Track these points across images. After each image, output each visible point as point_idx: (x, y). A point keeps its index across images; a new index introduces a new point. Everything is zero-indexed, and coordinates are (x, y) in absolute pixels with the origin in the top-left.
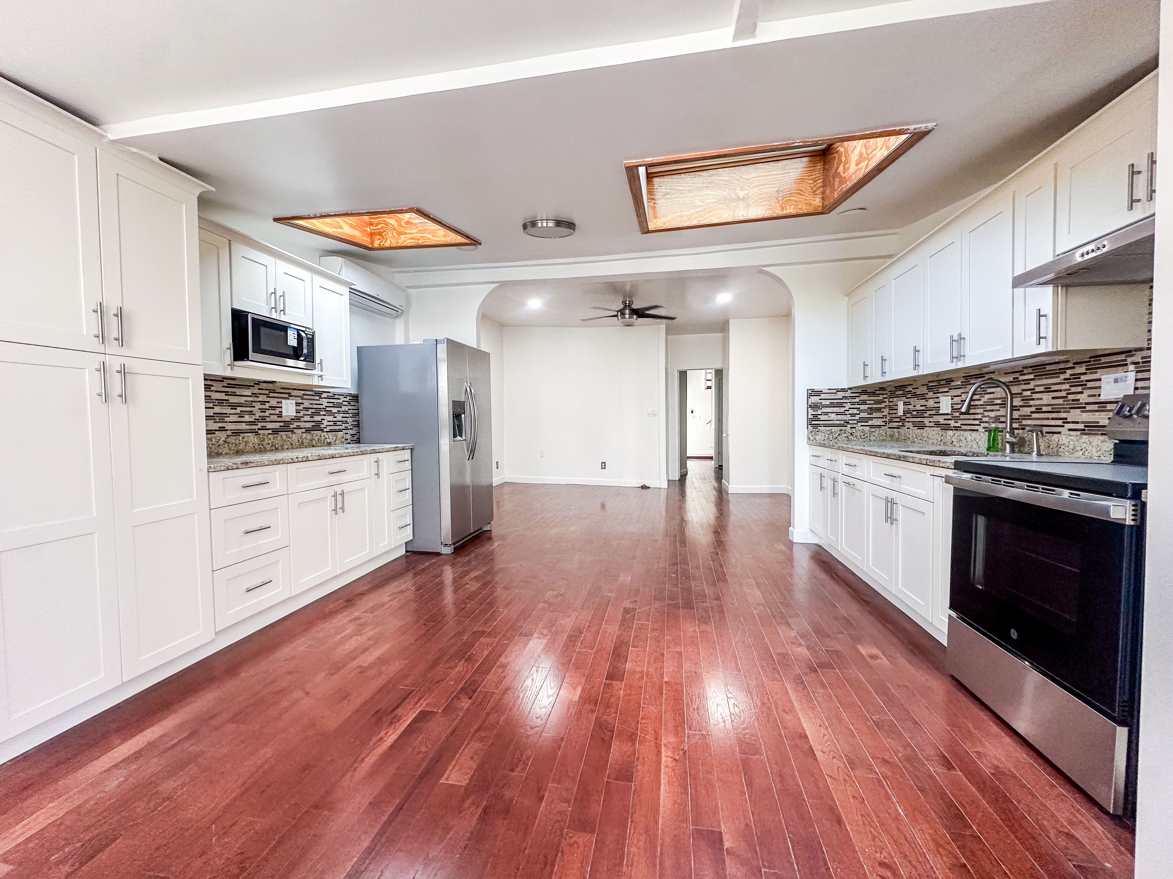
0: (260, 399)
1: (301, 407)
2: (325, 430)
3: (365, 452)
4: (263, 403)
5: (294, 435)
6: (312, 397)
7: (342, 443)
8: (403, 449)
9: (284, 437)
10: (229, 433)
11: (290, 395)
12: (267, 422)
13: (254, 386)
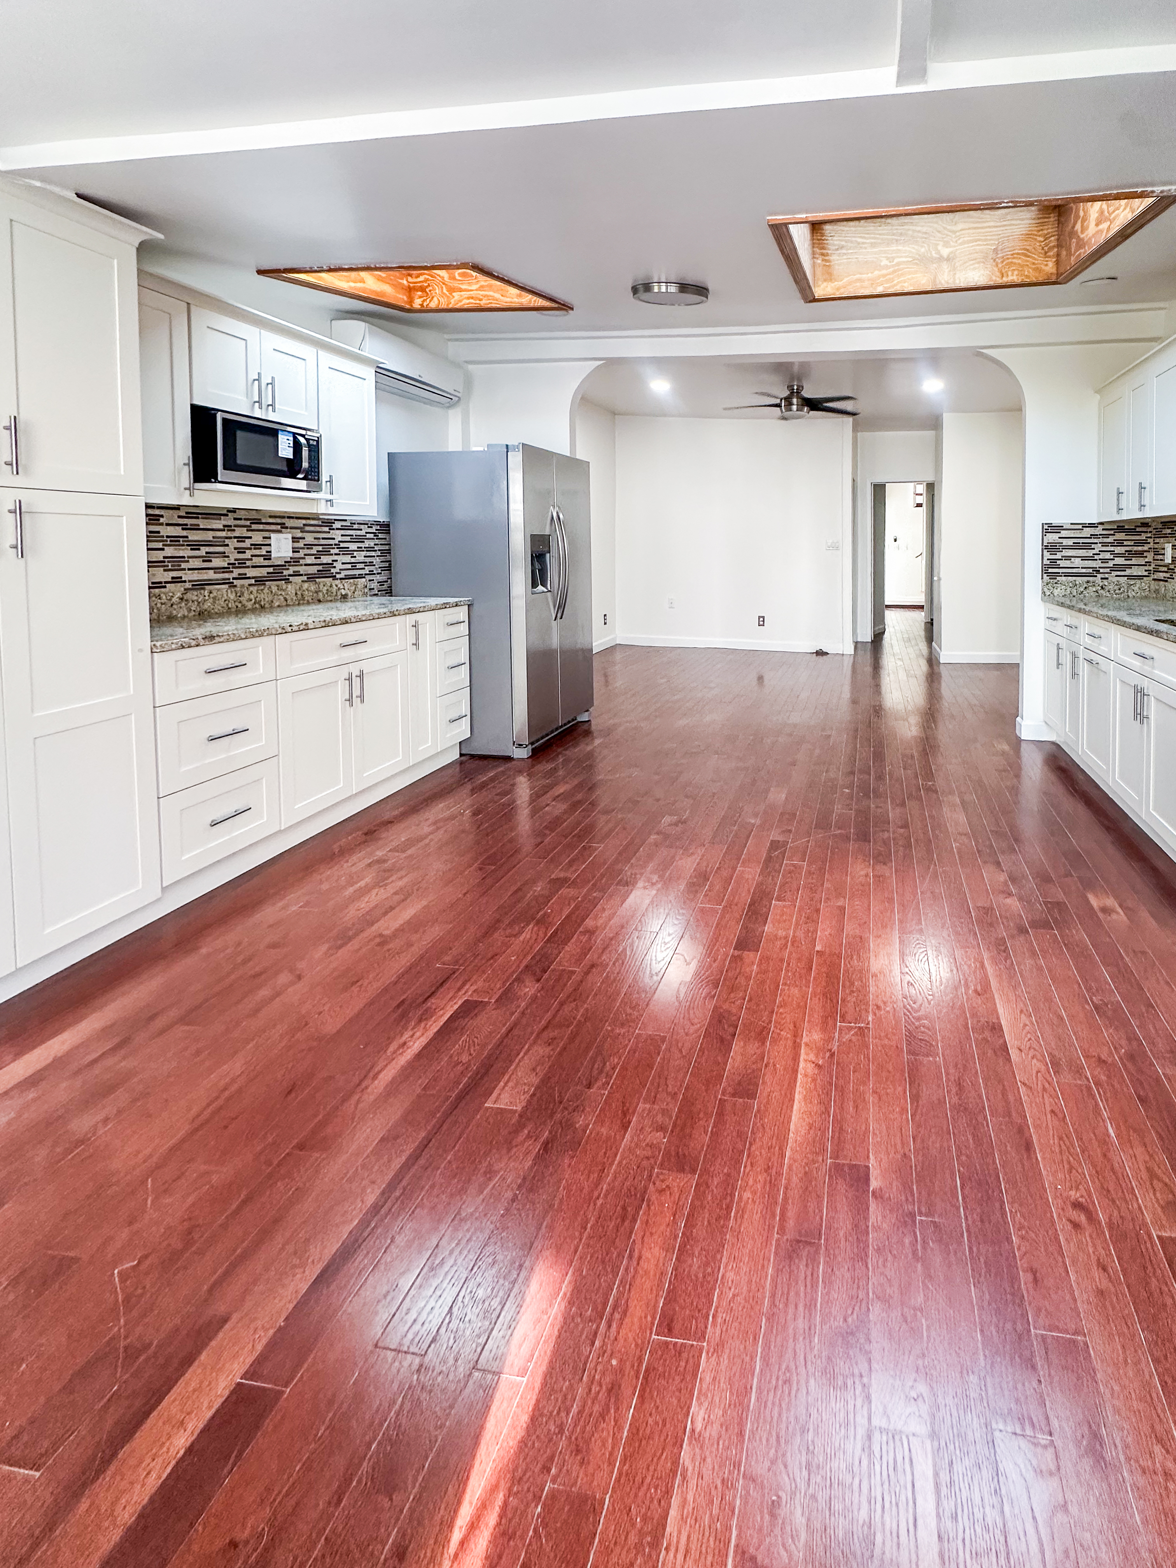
0: (237, 534)
1: (301, 544)
2: (338, 576)
3: (397, 613)
4: (241, 539)
5: (289, 586)
6: (318, 529)
7: (365, 594)
8: (456, 606)
9: (274, 589)
10: (188, 585)
11: (284, 526)
12: (248, 567)
13: (227, 515)
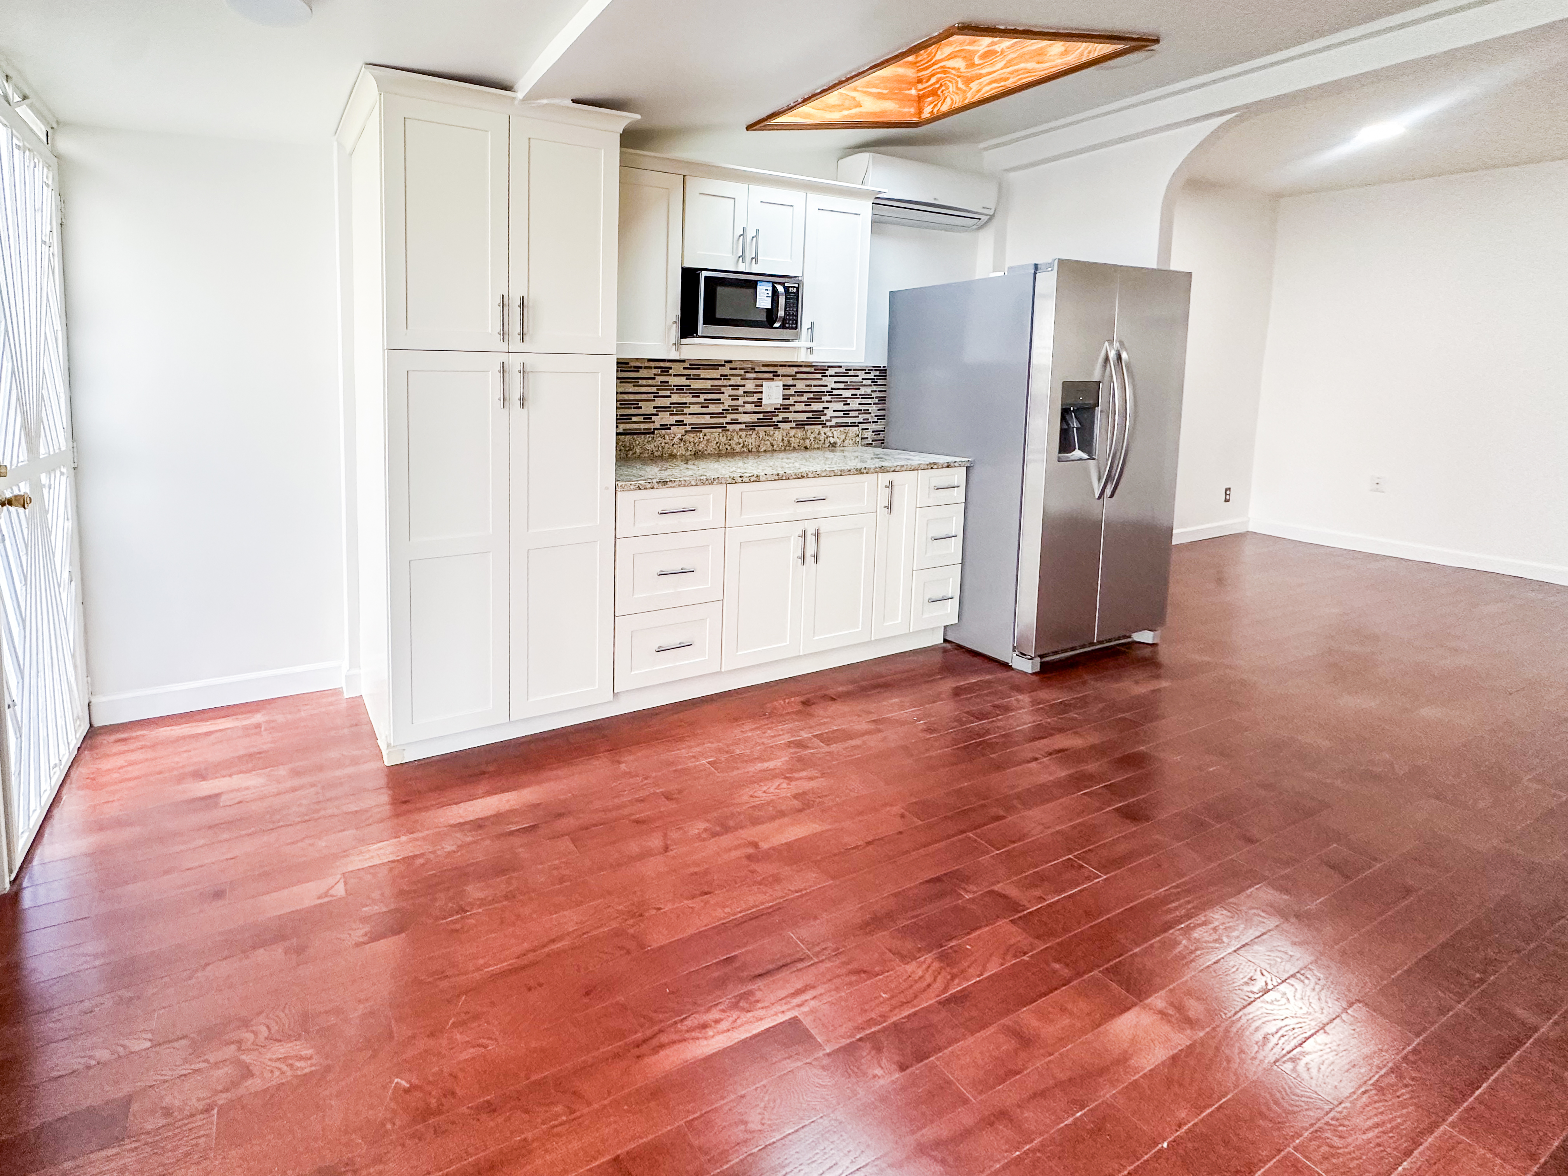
0: (732, 382)
1: (792, 391)
2: (828, 424)
4: (735, 387)
5: (777, 432)
6: (810, 376)
7: (856, 443)
8: (955, 466)
9: (762, 434)
10: (688, 428)
11: (776, 374)
12: (740, 413)
13: (724, 366)
